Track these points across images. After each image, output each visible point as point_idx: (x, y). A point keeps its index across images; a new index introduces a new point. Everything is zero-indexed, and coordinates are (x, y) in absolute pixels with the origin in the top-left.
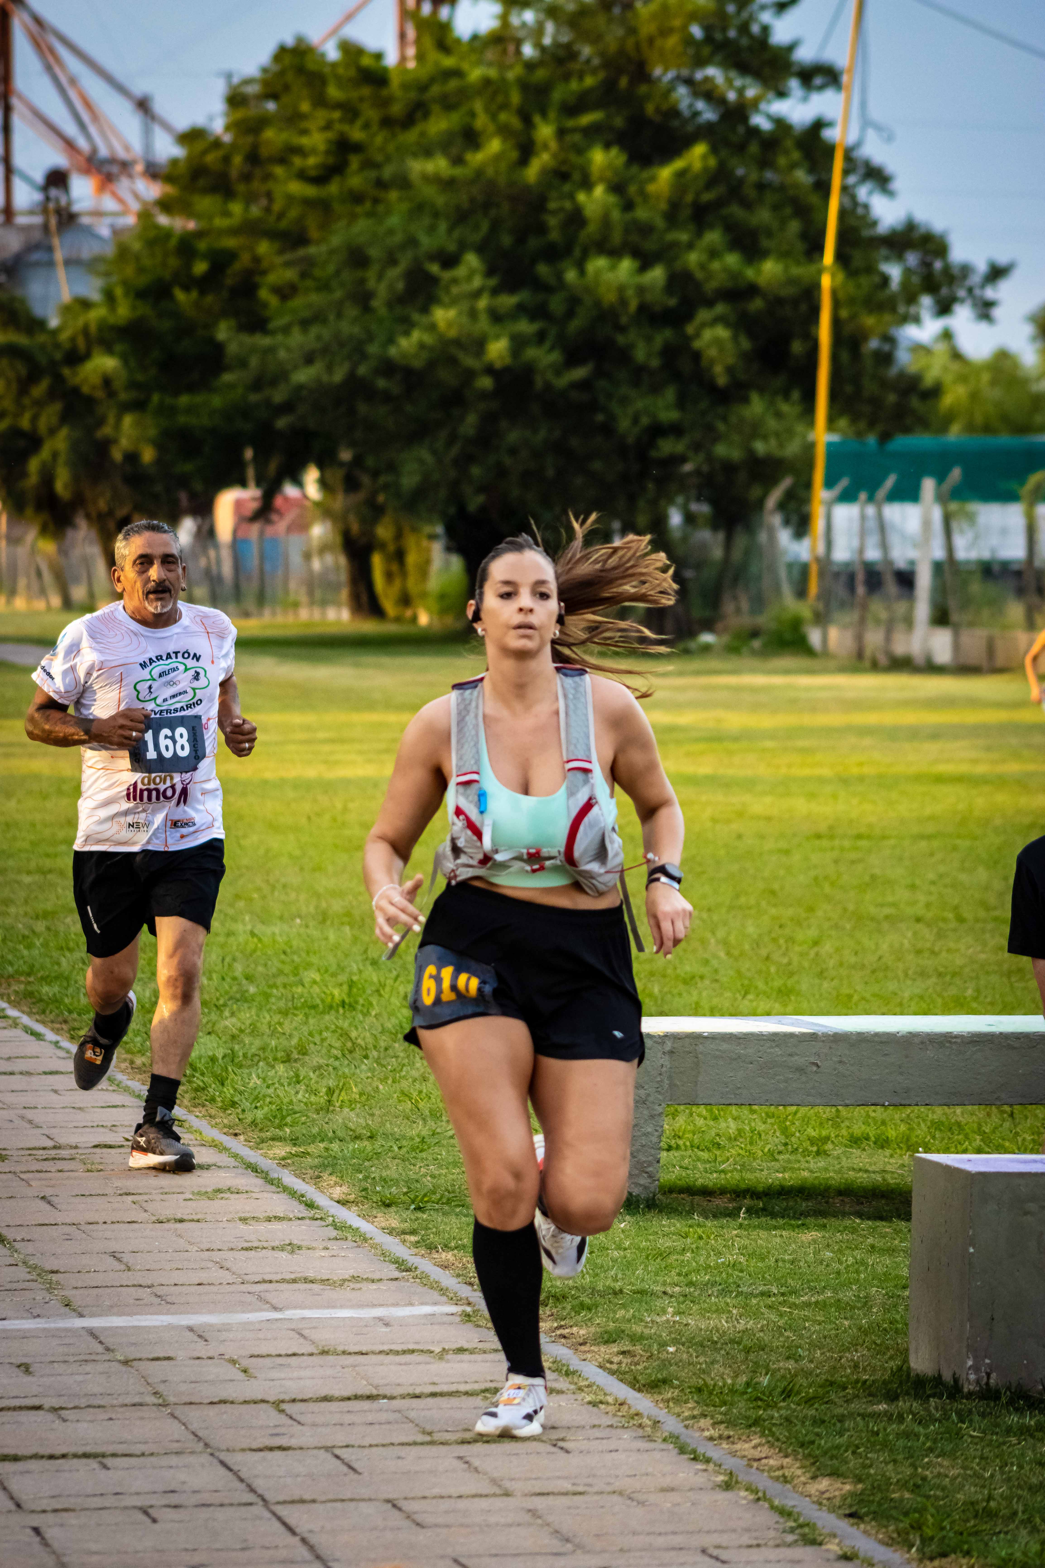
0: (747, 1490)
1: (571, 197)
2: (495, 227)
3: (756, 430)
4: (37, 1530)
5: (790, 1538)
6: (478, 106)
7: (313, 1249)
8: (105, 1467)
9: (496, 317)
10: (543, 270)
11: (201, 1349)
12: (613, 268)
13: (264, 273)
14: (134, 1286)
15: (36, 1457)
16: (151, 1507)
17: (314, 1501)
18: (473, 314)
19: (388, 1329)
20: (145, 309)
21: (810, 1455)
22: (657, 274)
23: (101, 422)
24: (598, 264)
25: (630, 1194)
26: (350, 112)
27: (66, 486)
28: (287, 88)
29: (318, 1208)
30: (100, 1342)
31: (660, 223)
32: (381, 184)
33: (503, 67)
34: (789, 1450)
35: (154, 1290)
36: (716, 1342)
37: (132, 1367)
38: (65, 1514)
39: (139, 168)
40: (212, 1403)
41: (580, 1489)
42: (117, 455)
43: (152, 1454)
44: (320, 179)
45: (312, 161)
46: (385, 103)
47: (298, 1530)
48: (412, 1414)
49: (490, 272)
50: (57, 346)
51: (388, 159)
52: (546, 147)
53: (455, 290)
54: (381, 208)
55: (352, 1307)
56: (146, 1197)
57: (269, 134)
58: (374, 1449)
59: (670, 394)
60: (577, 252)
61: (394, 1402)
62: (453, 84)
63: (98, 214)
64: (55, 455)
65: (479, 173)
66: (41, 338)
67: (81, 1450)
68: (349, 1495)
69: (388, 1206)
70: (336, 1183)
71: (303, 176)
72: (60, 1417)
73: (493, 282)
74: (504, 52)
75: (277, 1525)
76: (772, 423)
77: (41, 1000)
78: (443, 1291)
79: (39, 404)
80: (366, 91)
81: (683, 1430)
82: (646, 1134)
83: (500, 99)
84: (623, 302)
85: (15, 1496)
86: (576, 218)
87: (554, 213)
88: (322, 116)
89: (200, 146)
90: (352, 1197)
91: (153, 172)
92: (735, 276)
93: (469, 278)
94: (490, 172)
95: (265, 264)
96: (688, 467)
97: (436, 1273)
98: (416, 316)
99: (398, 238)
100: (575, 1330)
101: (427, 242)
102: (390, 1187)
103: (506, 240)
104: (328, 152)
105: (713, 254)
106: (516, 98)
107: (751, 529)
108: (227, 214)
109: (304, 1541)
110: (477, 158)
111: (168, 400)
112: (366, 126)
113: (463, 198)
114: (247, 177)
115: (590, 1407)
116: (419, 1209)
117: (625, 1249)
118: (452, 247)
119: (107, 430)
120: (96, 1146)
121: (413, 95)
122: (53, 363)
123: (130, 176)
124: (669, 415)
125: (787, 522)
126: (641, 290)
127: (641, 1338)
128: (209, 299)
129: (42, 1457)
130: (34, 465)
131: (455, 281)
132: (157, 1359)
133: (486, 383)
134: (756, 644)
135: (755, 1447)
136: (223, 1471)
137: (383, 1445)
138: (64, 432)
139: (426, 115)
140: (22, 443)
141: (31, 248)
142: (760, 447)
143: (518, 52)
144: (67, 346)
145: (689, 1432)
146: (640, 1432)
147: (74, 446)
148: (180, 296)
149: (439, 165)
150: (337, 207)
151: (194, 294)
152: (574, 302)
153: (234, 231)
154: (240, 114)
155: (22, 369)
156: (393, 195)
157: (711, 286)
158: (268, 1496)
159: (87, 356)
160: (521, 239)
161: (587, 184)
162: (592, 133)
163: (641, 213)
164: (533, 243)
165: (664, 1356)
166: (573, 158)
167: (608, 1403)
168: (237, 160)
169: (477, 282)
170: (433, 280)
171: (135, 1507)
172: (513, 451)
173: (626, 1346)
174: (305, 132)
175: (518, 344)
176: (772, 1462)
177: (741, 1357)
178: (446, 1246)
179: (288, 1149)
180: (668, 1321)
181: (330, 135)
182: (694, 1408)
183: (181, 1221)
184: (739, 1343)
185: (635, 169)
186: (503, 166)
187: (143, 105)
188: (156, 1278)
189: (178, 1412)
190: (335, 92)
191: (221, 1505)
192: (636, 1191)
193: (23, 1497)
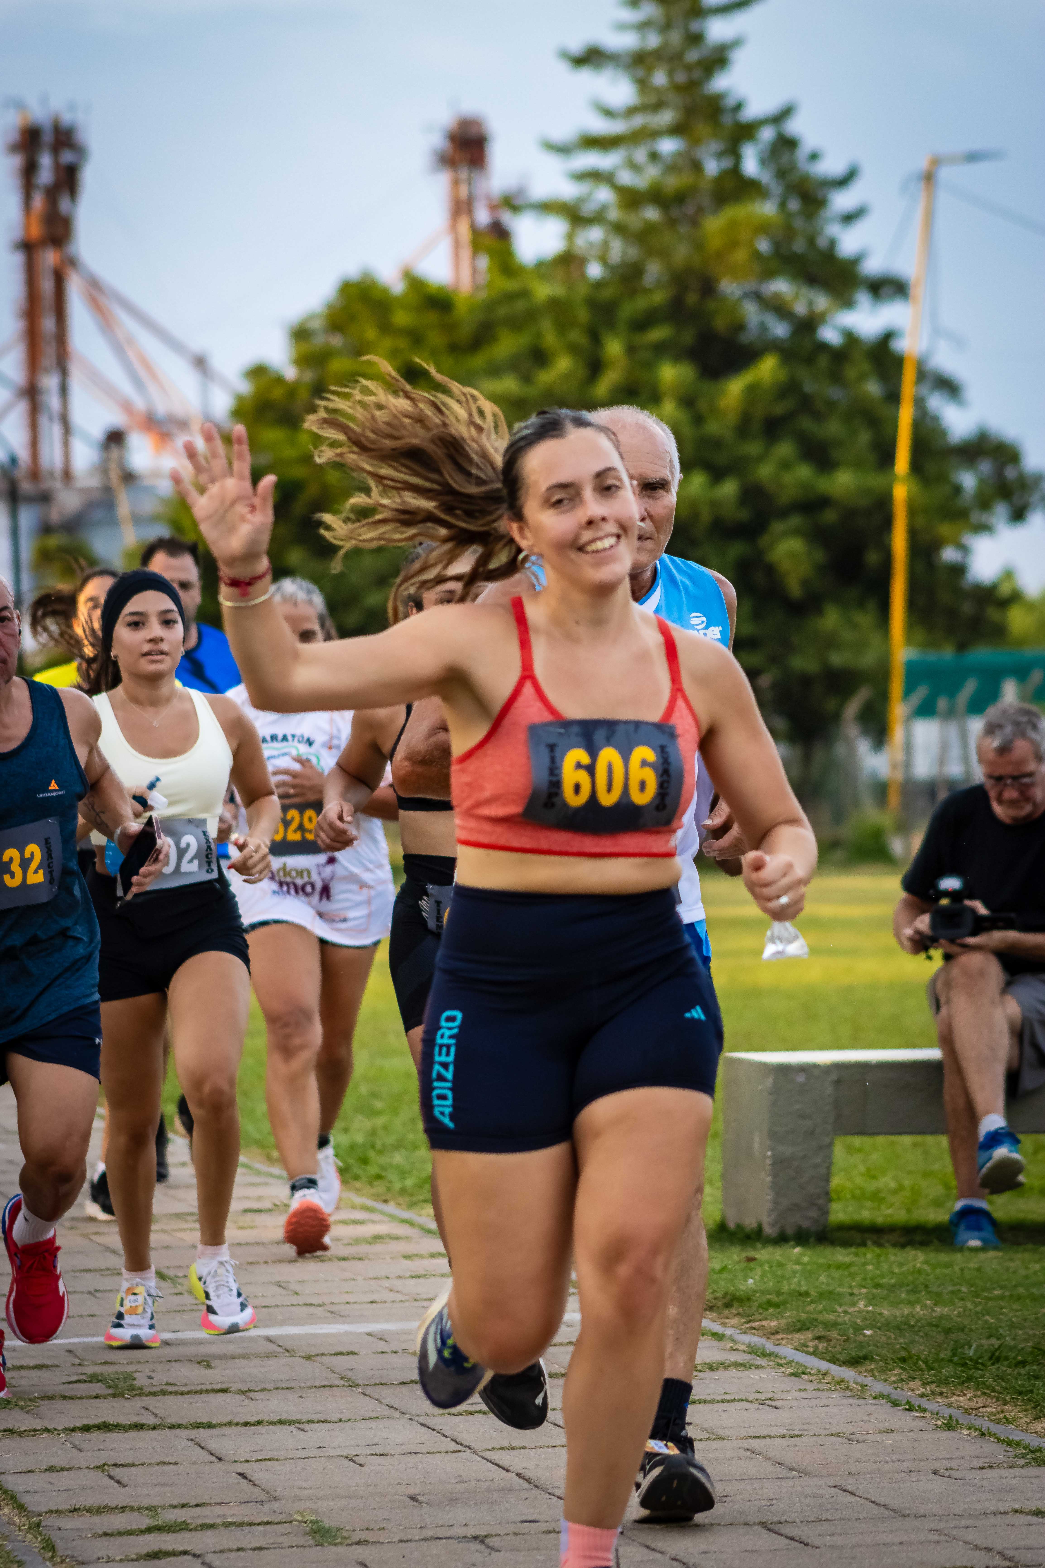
0: (969, 1429)
3: (831, 643)
4: (243, 1475)
5: (1022, 1462)
6: (546, 325)
8: (303, 1430)
11: (382, 1346)
14: (305, 1305)
15: (230, 1424)
16: (357, 1455)
17: (524, 1448)
21: (1030, 1400)
22: (729, 489)
25: (800, 1227)
26: (417, 338)
28: (352, 318)
30: (279, 1346)
31: (731, 437)
33: (569, 287)
34: (1008, 1398)
35: (326, 1308)
36: (913, 1326)
37: (315, 1361)
38: (268, 1463)
39: (196, 425)
40: (403, 1383)
41: (797, 1433)
43: (349, 1420)
46: (450, 328)
47: (511, 1468)
52: (615, 363)
57: (336, 364)
62: (519, 305)
63: (156, 474)
65: (549, 392)
67: (275, 1418)
72: (248, 1398)
74: (569, 272)
75: (490, 1464)
76: (847, 635)
80: (432, 317)
81: (893, 1391)
82: (816, 1166)
83: (568, 318)
84: (695, 516)
85: (214, 1452)
88: (387, 343)
89: (264, 382)
92: (808, 487)
94: (560, 389)
96: (764, 680)
100: (764, 1323)
105: (785, 466)
106: (583, 315)
107: (828, 743)
109: (520, 1476)
110: (546, 377)
112: (434, 352)
115: (793, 1378)
117: (804, 1264)
121: (480, 316)
123: (186, 432)
125: (865, 733)
126: (713, 504)
127: (835, 1324)
132: (341, 1354)
135: (970, 1399)
139: (493, 339)
141: (91, 505)
142: (837, 659)
143: (583, 275)
145: (900, 1392)
146: (849, 1393)
154: (305, 348)
157: (784, 498)
158: (476, 1446)
162: (661, 350)
163: (712, 428)
165: (861, 1338)
166: (643, 374)
167: (810, 1374)
168: (301, 393)
171: (340, 1456)
173: (820, 1331)
176: (989, 1409)
177: (940, 1338)
180: (860, 1312)
182: (900, 1374)
184: (937, 1326)
185: (705, 383)
187: (200, 363)
188: (326, 1300)
189: (369, 1391)
190: (401, 318)
191: (429, 1453)
192: (806, 1224)
193: (221, 1452)
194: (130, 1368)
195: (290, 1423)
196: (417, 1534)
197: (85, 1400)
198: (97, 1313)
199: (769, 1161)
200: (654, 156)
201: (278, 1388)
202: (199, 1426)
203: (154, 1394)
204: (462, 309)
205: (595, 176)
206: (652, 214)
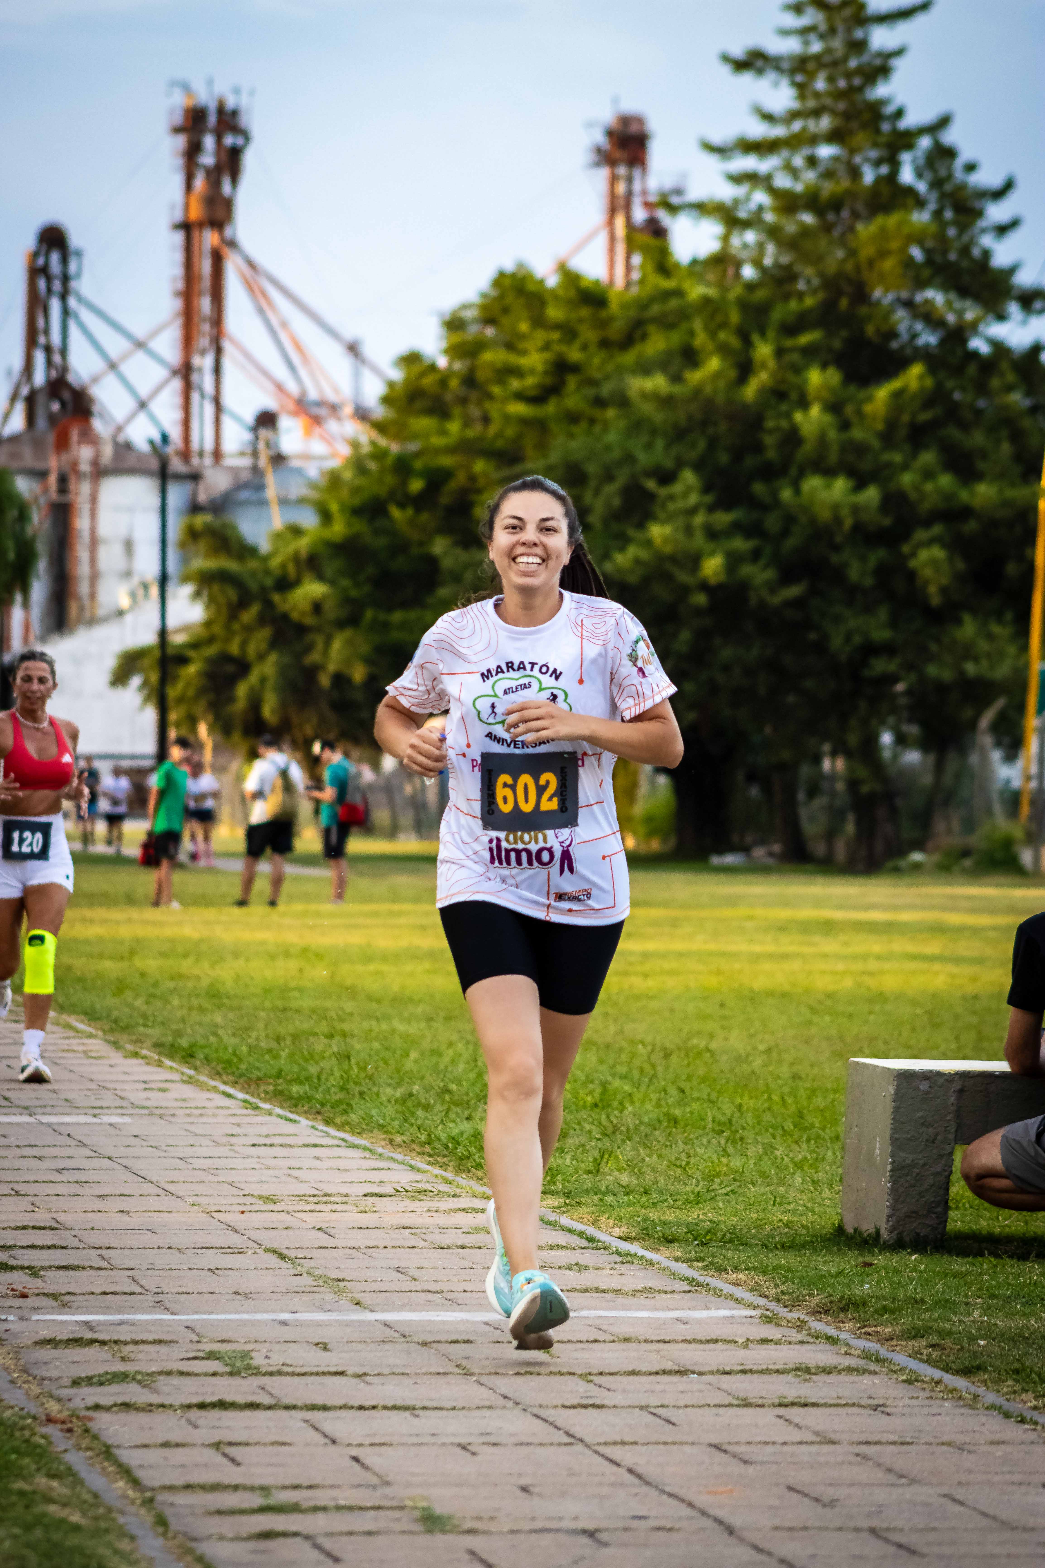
1: (788, 415)
2: (713, 443)
3: (968, 653)
4: (356, 1459)
6: (698, 325)
7: (601, 1269)
8: (417, 1416)
9: (712, 534)
10: (759, 488)
11: (499, 1336)
12: (828, 486)
13: (479, 491)
14: (423, 1291)
15: (344, 1407)
16: (470, 1444)
17: (636, 1443)
18: (689, 530)
19: (687, 1327)
20: (360, 526)
22: (871, 495)
23: (309, 648)
24: (813, 483)
25: (918, 1234)
26: (569, 332)
27: (273, 711)
28: (506, 310)
29: (599, 1241)
30: (396, 1331)
31: (876, 443)
32: (600, 403)
33: (723, 288)
35: (444, 1295)
36: (1027, 1338)
37: (431, 1348)
38: (381, 1448)
39: (348, 410)
40: (518, 1374)
41: (908, 1440)
42: (325, 681)
43: (463, 1408)
44: (538, 398)
45: (530, 381)
46: (602, 324)
47: (623, 1463)
48: (724, 1386)
49: (707, 489)
50: (267, 572)
51: (607, 377)
52: (764, 365)
53: (671, 506)
54: (597, 429)
55: (648, 1310)
56: (424, 1231)
57: (488, 356)
58: (690, 1409)
59: (883, 613)
60: (793, 471)
61: (703, 1377)
62: (673, 303)
63: (307, 457)
64: (263, 680)
65: (697, 392)
66: (253, 564)
67: (390, 1403)
68: (670, 1440)
69: (671, 1242)
70: (614, 1225)
71: (520, 396)
72: (364, 1381)
73: (709, 499)
74: (724, 272)
75: (600, 1460)
76: (983, 645)
77: (291, 1098)
78: (739, 1301)
79: (248, 629)
80: (585, 312)
81: (1006, 1403)
82: (936, 1174)
83: (719, 319)
84: (837, 520)
85: (328, 1435)
86: (793, 437)
87: (771, 432)
88: (541, 336)
89: (416, 369)
90: (633, 1235)
91: (362, 414)
92: (949, 497)
93: (686, 494)
94: (708, 389)
95: (481, 482)
96: (900, 687)
97: (728, 1289)
98: (631, 532)
99: (616, 454)
100: (879, 1328)
101: (644, 459)
102: (670, 1228)
103: (724, 458)
104: (546, 373)
105: (928, 475)
106: (735, 317)
107: (963, 751)
108: (443, 432)
109: (630, 1471)
110: (695, 377)
111: (382, 616)
112: (584, 347)
113: (681, 416)
114: (463, 401)
115: (906, 1385)
116: (703, 1244)
117: (921, 1272)
118: (668, 463)
119: (314, 657)
120: (366, 1195)
121: (632, 313)
122: (263, 590)
123: (339, 419)
124: (881, 634)
125: (998, 744)
126: (856, 510)
127: (950, 1333)
128: (425, 517)
129: (352, 1408)
130: (242, 690)
131: (672, 498)
132: (457, 1342)
133: (700, 599)
134: (968, 863)
136: (537, 1421)
137: (699, 1406)
138: (273, 658)
139: (644, 337)
140: (230, 668)
141: (239, 487)
142: (971, 669)
143: (737, 277)
144: (278, 572)
145: (1012, 1404)
146: (961, 1403)
147: (283, 672)
148: (396, 513)
149: (658, 382)
150: (554, 427)
151: (410, 512)
152: (789, 520)
153: (451, 450)
154: (457, 338)
155: (232, 594)
156: (611, 413)
157: (926, 507)
158: (587, 1439)
159: (296, 583)
160: (738, 456)
161: (804, 403)
162: (810, 353)
163: (857, 434)
164: (750, 461)
165: (974, 1348)
166: (792, 378)
167: (923, 1381)
168: (454, 383)
169: (694, 498)
170: (651, 497)
171: (453, 1444)
172: (726, 668)
173: (935, 1339)
174: (524, 353)
175: (733, 561)
178: (736, 1268)
179: (562, 1200)
180: (975, 1322)
181: (547, 355)
182: (1013, 1386)
183: (463, 1247)
185: (852, 389)
186: (721, 384)
187: (353, 349)
188: (445, 1287)
189: (483, 1379)
190: (554, 313)
191: (541, 1444)
192: (923, 1232)
193: (336, 1435)
194: (248, 1347)
195: (406, 1408)
196: (526, 1526)
197: (202, 1377)
198: (217, 1291)
199: (889, 1168)
200: (812, 161)
201: (393, 1373)
202: (313, 1408)
203: (271, 1374)
204: (614, 305)
205: (751, 178)
206: (808, 218)
